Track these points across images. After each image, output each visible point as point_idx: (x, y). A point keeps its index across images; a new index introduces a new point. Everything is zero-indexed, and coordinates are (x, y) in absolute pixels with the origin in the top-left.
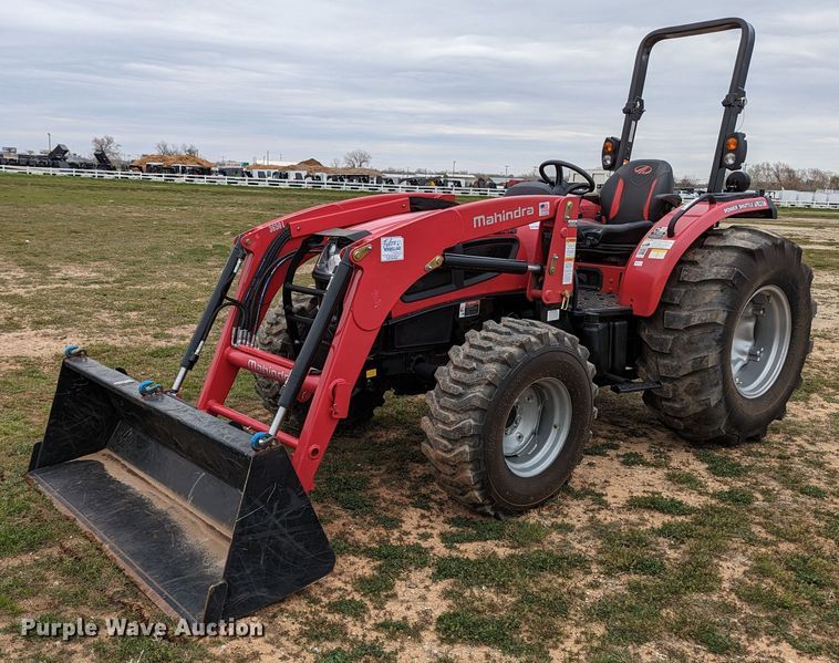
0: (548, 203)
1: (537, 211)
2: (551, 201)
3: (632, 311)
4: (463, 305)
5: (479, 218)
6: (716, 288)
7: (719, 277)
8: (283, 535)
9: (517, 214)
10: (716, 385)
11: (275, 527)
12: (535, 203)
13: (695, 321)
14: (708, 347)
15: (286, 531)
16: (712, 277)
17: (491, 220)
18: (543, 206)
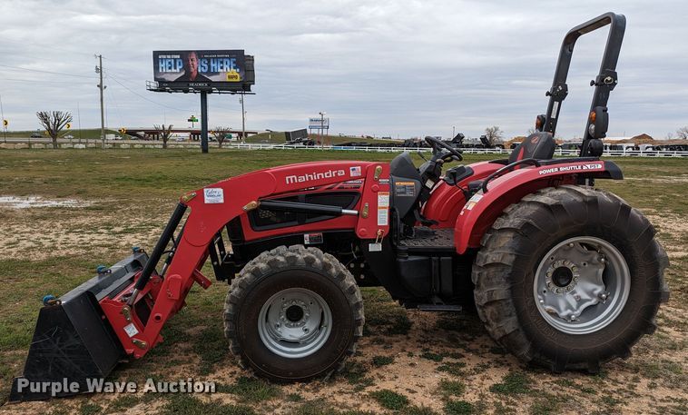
0: (359, 167)
1: (348, 172)
2: (362, 166)
3: (455, 249)
4: (306, 236)
5: (291, 177)
6: (510, 235)
7: (512, 226)
8: (64, 358)
9: (328, 175)
10: (510, 315)
11: (58, 352)
12: (346, 168)
13: (489, 261)
14: (499, 283)
15: (66, 356)
16: (508, 226)
17: (302, 179)
18: (353, 170)
